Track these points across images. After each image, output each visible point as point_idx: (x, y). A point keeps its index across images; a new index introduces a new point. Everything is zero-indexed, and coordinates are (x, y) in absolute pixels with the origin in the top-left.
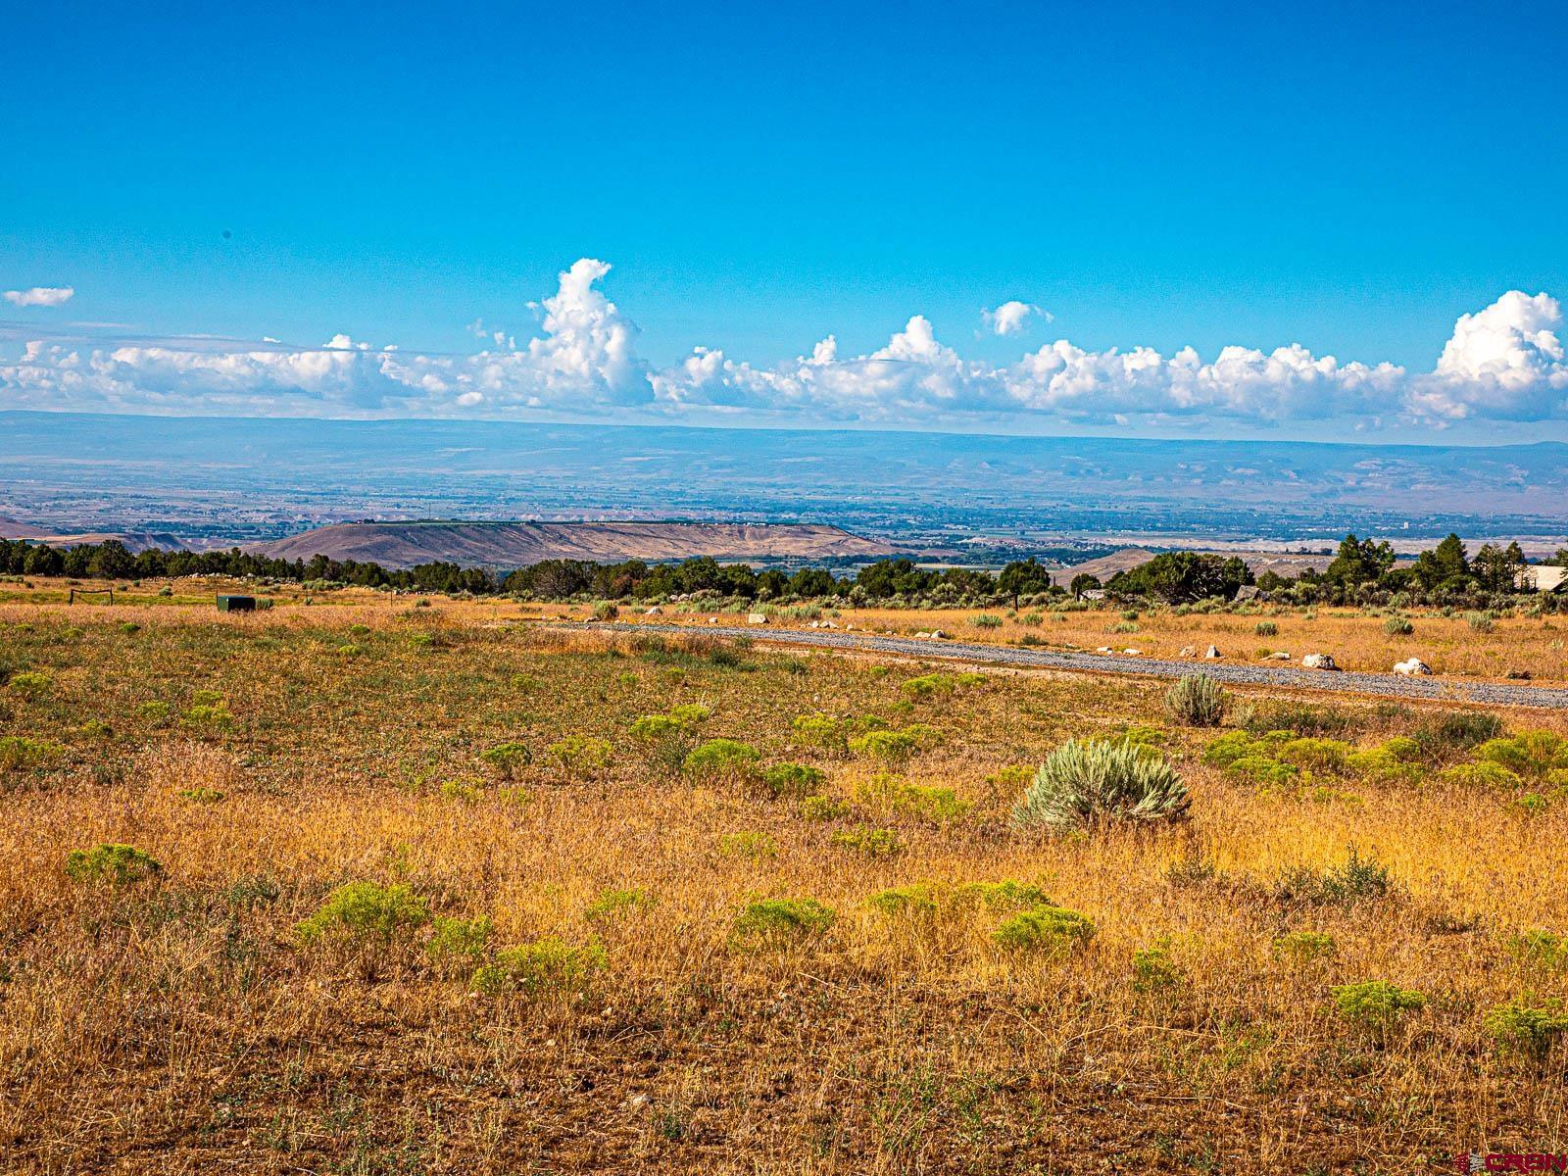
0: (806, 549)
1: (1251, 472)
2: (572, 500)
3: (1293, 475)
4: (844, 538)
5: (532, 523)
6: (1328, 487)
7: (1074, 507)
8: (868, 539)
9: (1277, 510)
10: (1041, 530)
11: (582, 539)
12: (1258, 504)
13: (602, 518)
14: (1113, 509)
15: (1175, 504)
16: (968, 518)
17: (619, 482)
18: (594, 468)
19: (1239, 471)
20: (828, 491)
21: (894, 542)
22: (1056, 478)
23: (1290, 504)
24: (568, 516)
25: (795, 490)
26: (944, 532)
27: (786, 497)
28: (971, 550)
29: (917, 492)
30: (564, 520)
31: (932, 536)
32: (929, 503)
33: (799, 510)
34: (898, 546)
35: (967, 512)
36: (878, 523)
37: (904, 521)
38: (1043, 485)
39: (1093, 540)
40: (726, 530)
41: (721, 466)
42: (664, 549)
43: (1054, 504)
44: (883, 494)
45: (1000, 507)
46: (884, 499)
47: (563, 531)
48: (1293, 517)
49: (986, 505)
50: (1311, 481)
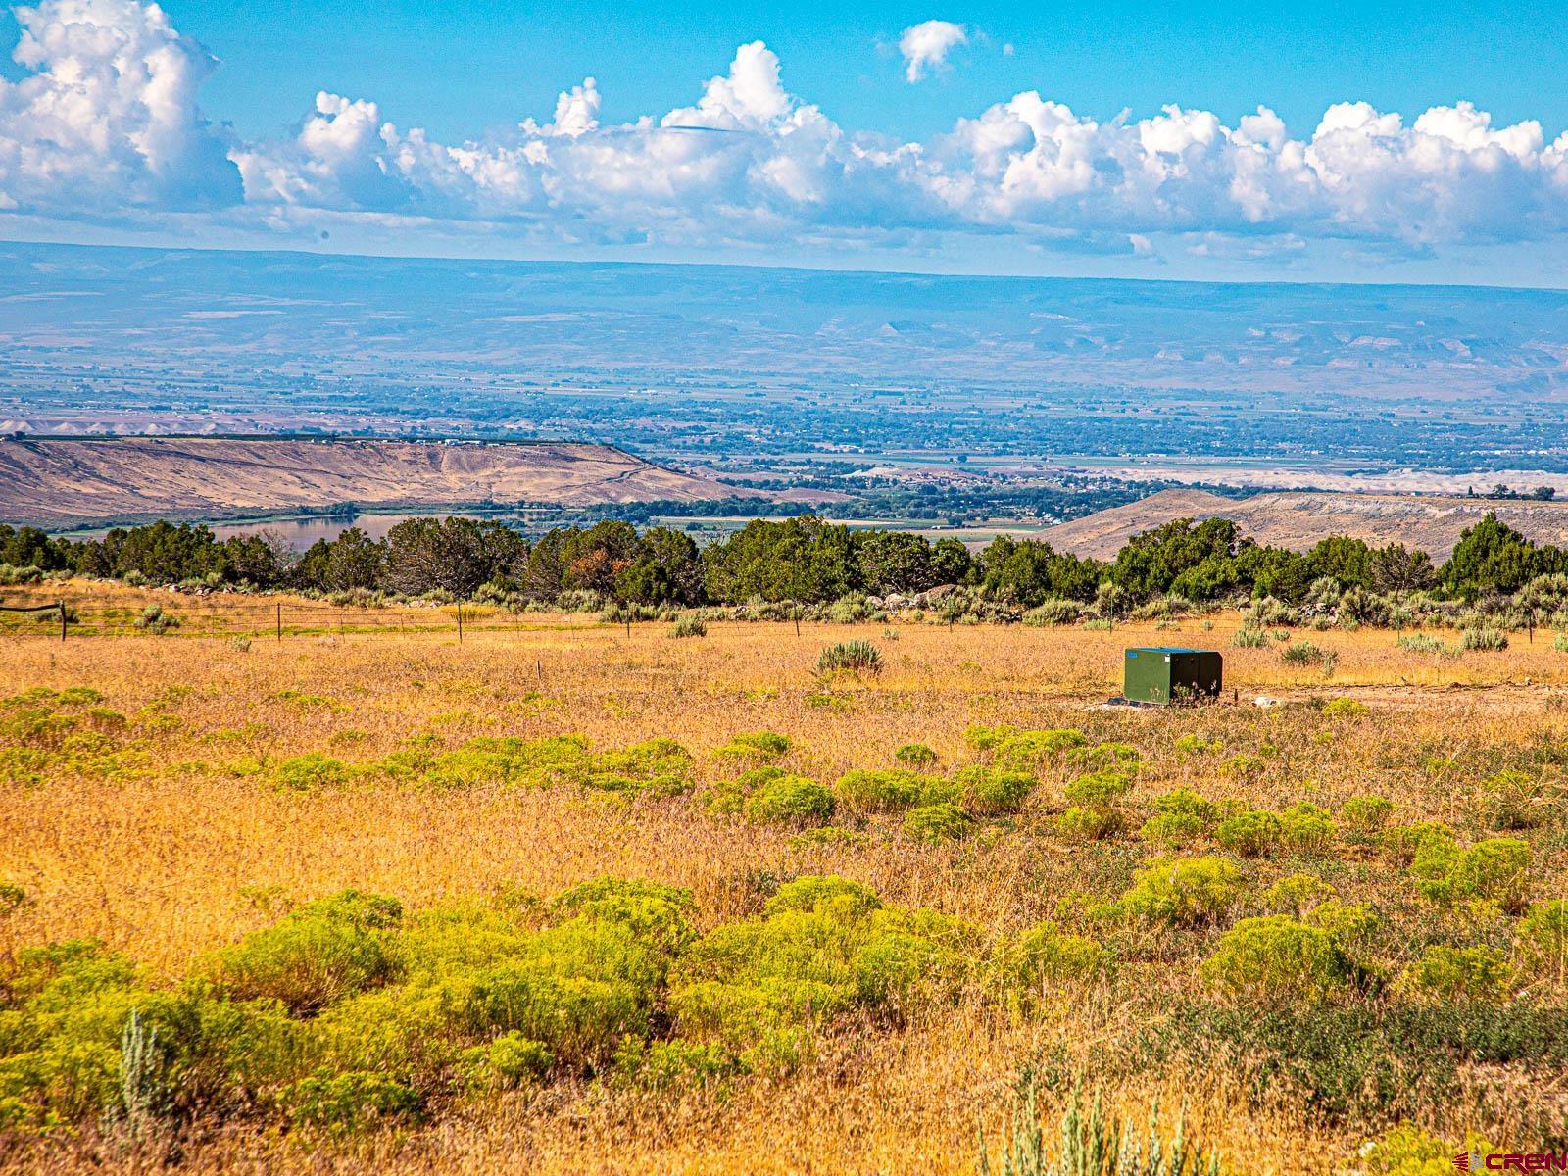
0: (559, 489)
1: (1384, 343)
2: (88, 391)
3: (1465, 351)
4: (632, 468)
5: (19, 438)
6: (1529, 371)
7: (1056, 411)
8: (676, 471)
9: (1434, 413)
10: (998, 453)
11: (119, 469)
12: (1398, 403)
13: (151, 429)
14: (1129, 413)
15: (1244, 404)
16: (857, 431)
17: (181, 358)
18: (130, 331)
19: (1364, 341)
20: (591, 378)
21: (724, 476)
22: (1023, 356)
23: (1459, 403)
24: (82, 425)
25: (527, 377)
26: (814, 456)
27: (512, 389)
28: (869, 492)
29: (760, 382)
30: (76, 432)
31: (794, 464)
32: (785, 401)
33: (539, 414)
34: (732, 483)
35: (856, 418)
36: (689, 440)
37: (739, 436)
38: (999, 367)
39: (1098, 471)
40: (404, 452)
41: (381, 331)
42: (283, 489)
43: (1019, 403)
44: (697, 385)
45: (917, 409)
46: (697, 395)
47: (79, 451)
48: (1465, 428)
49: (892, 404)
50: (1497, 362)
